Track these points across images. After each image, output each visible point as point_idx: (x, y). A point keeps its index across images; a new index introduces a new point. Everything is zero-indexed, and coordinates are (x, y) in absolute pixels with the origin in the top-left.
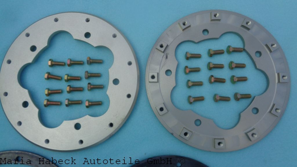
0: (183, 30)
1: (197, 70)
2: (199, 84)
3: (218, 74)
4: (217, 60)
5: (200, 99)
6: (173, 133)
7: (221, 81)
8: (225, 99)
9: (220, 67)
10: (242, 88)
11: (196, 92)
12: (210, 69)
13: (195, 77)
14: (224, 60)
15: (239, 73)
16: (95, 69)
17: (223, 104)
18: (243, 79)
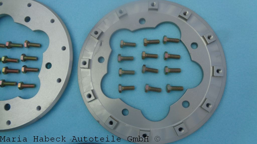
0: (120, 18)
1: (130, 59)
2: (132, 73)
3: (151, 64)
4: (152, 50)
5: (131, 88)
6: (99, 121)
7: (154, 71)
8: (156, 90)
9: (155, 57)
10: (175, 80)
11: (128, 81)
12: (144, 58)
13: (128, 66)
14: (159, 50)
15: (173, 64)
16: (33, 52)
17: (154, 95)
18: (177, 71)
